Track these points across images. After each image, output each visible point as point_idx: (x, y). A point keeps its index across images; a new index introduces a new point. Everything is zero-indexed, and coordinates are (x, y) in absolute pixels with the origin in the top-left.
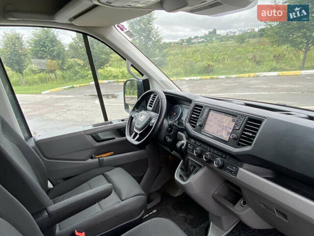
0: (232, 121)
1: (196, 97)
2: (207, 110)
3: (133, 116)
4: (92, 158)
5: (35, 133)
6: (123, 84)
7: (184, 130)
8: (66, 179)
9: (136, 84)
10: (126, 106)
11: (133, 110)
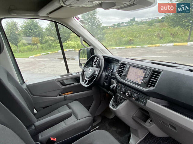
0: (143, 73)
1: (122, 59)
2: (128, 66)
3: (84, 70)
4: (60, 95)
5: (26, 81)
6: (78, 51)
7: (115, 78)
8: (44, 108)
9: (86, 52)
10: (80, 64)
11: (85, 66)
